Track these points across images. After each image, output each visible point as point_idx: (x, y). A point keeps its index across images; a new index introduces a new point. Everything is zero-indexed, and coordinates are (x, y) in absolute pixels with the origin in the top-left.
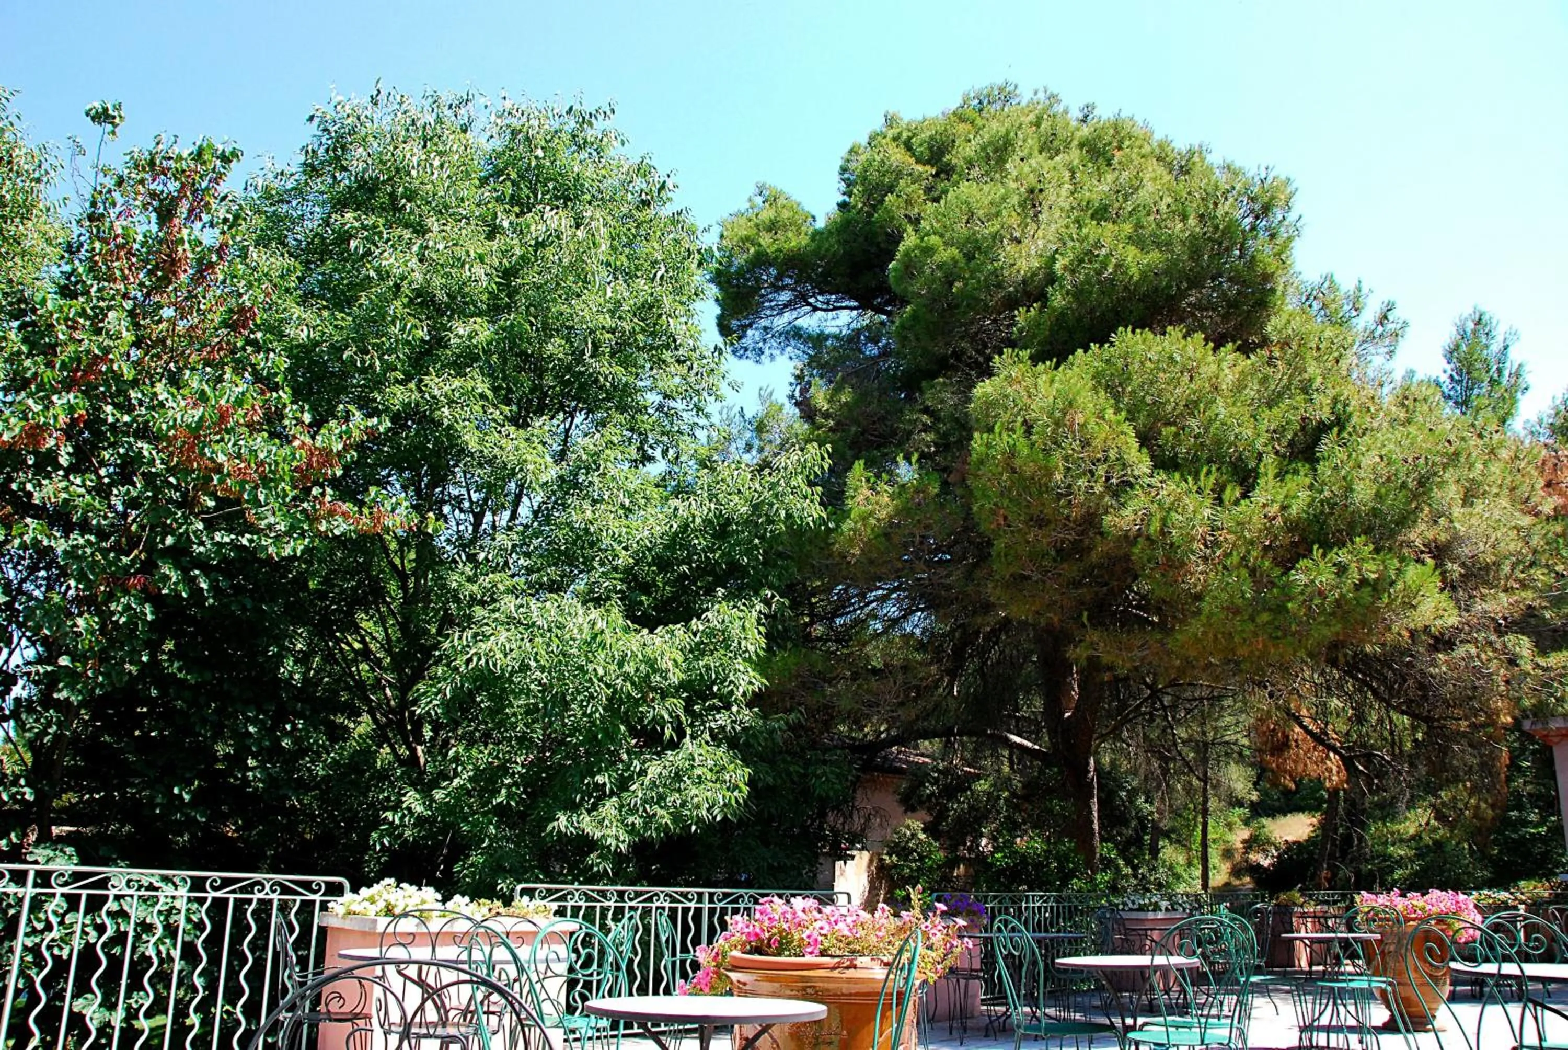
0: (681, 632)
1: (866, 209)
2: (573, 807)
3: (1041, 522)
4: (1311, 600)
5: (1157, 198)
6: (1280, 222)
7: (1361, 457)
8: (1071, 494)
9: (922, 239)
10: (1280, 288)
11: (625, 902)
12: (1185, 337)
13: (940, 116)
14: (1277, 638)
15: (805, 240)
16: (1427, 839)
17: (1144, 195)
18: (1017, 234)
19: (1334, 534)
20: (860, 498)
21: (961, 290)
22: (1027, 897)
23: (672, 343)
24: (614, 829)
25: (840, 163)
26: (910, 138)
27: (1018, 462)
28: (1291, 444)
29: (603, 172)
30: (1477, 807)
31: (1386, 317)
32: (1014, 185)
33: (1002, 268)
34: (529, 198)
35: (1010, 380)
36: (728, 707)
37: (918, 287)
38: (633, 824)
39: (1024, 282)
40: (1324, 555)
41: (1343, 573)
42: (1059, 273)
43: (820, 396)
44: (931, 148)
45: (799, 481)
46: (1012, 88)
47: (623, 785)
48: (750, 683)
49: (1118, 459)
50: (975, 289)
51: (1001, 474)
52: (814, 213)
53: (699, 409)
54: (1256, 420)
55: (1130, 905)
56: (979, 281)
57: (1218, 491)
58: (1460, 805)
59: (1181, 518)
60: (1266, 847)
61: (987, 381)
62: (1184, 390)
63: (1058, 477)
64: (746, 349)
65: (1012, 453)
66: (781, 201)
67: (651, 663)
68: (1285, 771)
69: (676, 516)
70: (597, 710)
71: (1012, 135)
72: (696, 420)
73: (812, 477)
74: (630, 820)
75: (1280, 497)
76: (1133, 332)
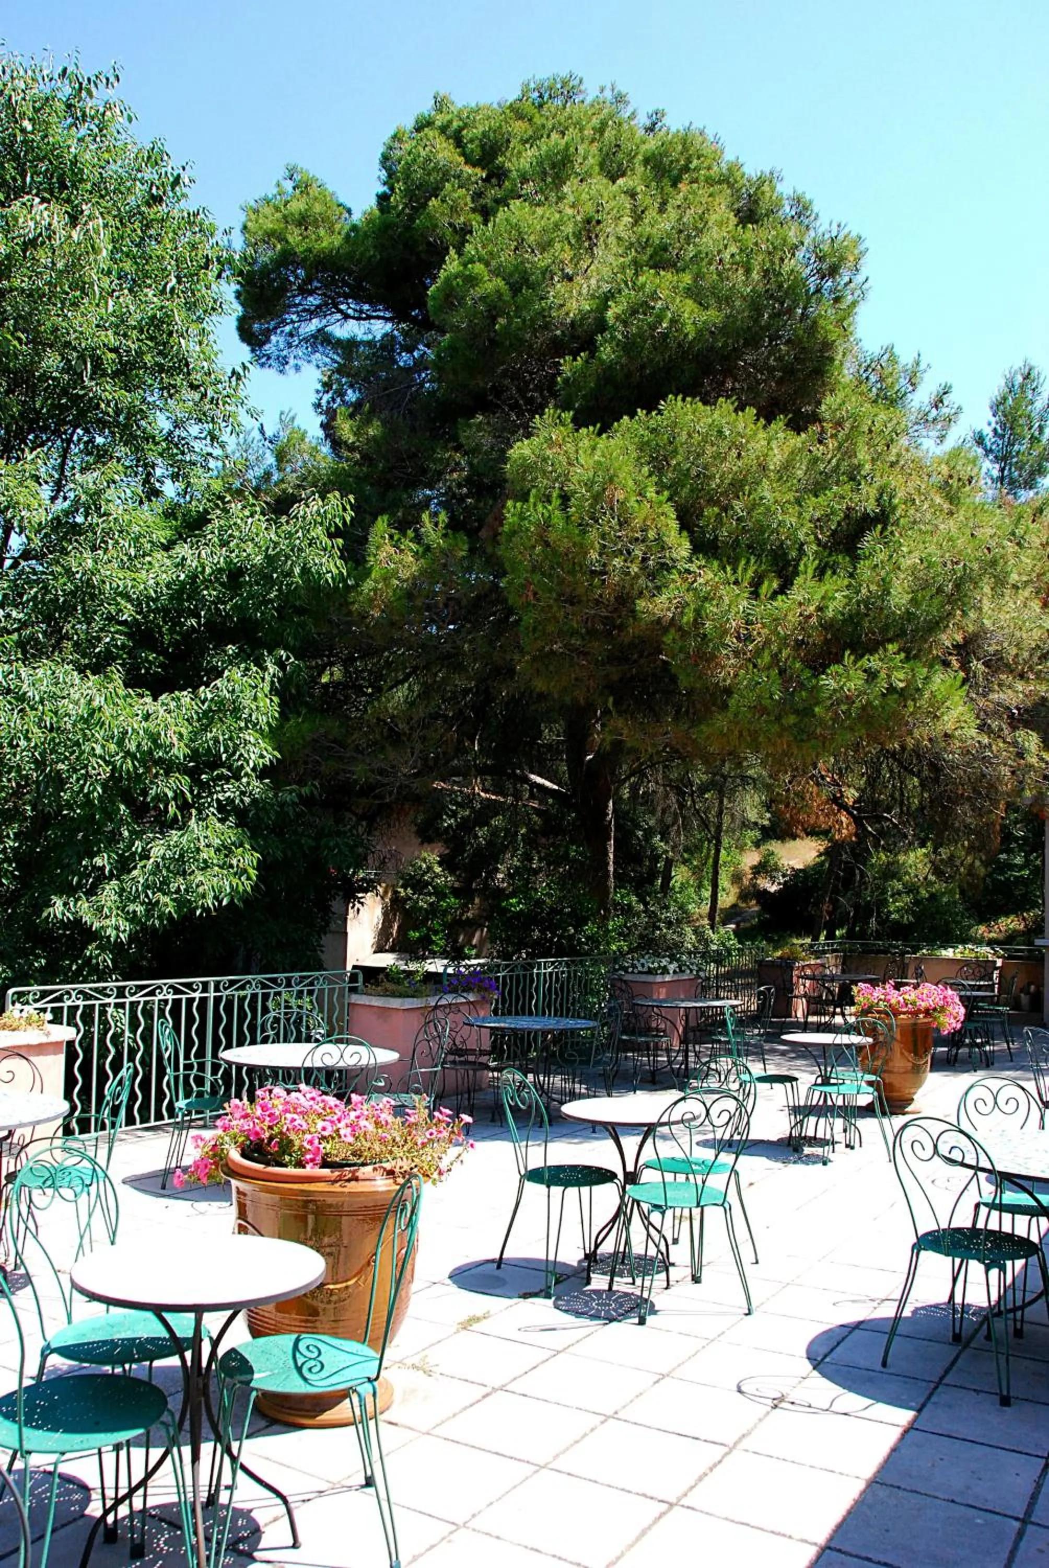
0: (188, 699)
1: (407, 211)
2: (69, 891)
3: (573, 600)
4: (838, 704)
5: (721, 247)
6: (846, 284)
7: (902, 559)
8: (606, 573)
9: (465, 265)
10: (839, 357)
11: (125, 997)
12: (736, 411)
13: (495, 106)
14: (802, 741)
15: (337, 241)
16: (924, 893)
17: (708, 241)
18: (569, 270)
19: (867, 635)
20: (382, 555)
21: (505, 328)
22: (539, 964)
23: (182, 365)
24: (114, 919)
25: (381, 149)
26: (460, 129)
27: (552, 537)
28: (834, 533)
29: (106, 156)
30: (972, 865)
31: (941, 401)
32: (570, 211)
33: (550, 308)
34: (15, 180)
35: (550, 442)
36: (238, 779)
37: (459, 319)
38: (135, 912)
39: (573, 323)
40: (855, 662)
41: (873, 679)
42: (611, 322)
43: (346, 430)
44: (482, 146)
45: (319, 531)
46: (576, 82)
47: (124, 866)
48: (262, 756)
49: (656, 540)
50: (519, 329)
51: (534, 547)
52: (349, 205)
53: (214, 438)
54: (801, 506)
55: (640, 968)
56: (524, 321)
57: (756, 584)
58: (958, 863)
59: (715, 610)
60: (774, 874)
61: (526, 442)
62: (730, 466)
63: (594, 555)
64: (269, 358)
65: (547, 524)
66: (314, 191)
67: (154, 738)
68: (799, 822)
69: (183, 566)
70: (95, 789)
71: (572, 149)
72: (210, 450)
73: (333, 529)
74: (131, 908)
75: (818, 597)
76: (683, 400)
